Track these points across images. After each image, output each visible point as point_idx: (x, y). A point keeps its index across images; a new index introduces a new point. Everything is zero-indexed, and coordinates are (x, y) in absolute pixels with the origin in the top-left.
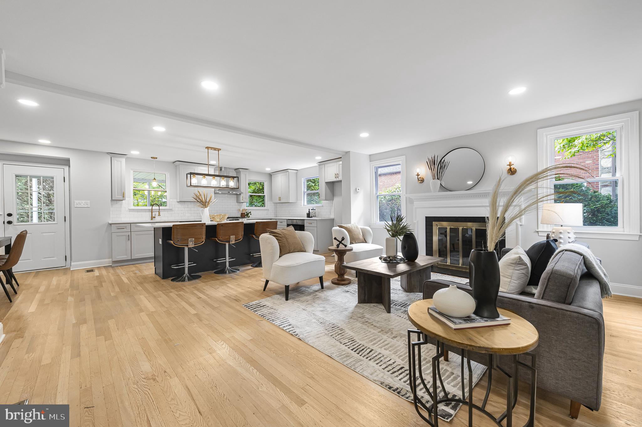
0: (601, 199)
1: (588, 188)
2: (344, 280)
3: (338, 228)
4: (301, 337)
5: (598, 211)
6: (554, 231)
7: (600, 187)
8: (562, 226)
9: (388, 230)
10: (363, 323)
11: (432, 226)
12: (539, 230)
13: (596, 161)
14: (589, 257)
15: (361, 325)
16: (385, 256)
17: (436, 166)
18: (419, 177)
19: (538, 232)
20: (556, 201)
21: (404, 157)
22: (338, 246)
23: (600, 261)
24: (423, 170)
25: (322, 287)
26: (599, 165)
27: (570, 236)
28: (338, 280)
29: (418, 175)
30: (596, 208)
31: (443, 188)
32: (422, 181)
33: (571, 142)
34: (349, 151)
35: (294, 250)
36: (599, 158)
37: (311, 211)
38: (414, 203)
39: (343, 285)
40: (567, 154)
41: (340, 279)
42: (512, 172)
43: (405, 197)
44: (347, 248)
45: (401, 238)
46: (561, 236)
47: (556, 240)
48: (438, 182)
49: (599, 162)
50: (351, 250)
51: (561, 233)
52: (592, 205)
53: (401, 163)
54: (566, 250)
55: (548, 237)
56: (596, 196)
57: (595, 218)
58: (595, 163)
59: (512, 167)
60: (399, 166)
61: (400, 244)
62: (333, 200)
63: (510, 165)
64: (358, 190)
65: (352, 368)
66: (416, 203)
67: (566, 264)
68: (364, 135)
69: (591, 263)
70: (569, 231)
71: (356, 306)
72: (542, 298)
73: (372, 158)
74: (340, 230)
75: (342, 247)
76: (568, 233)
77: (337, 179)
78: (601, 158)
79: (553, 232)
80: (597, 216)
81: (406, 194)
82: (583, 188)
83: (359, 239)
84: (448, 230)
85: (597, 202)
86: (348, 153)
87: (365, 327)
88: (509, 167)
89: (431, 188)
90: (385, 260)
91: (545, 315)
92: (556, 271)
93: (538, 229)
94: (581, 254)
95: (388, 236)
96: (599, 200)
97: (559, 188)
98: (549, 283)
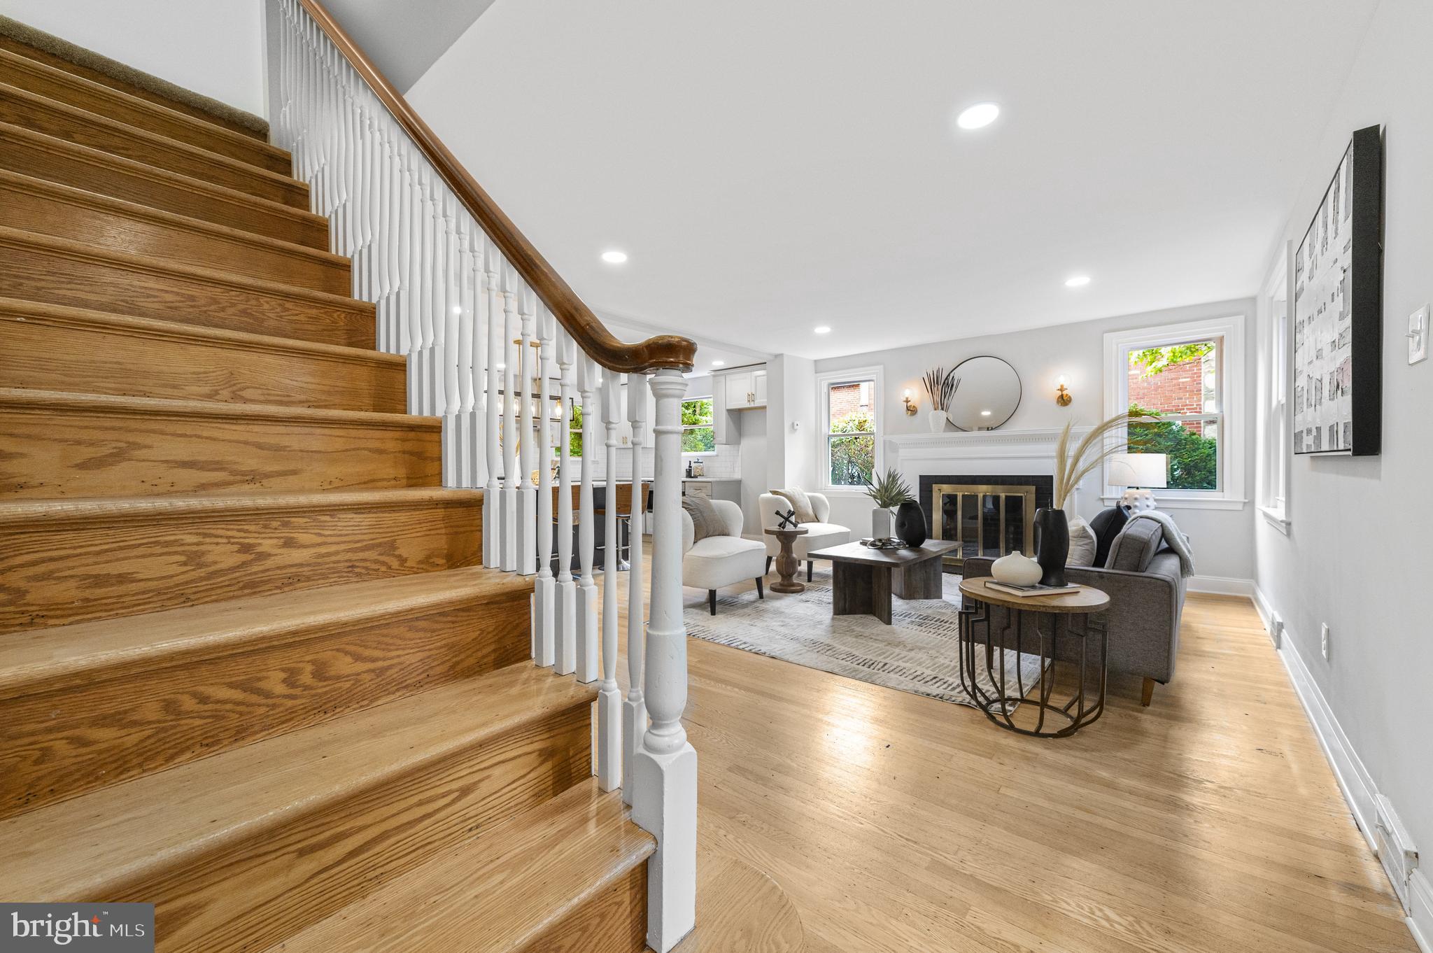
0: (1201, 447)
1: (1182, 429)
2: (793, 585)
3: (770, 495)
4: (773, 654)
5: (1196, 467)
6: (1127, 496)
7: (1202, 425)
8: (1138, 488)
9: (875, 497)
10: (856, 637)
11: (931, 491)
12: (1105, 497)
13: (1197, 379)
14: (1168, 525)
15: (854, 639)
16: (872, 539)
17: (940, 387)
18: (909, 404)
19: (1103, 499)
20: (1131, 450)
21: (881, 367)
22: (782, 525)
23: (1188, 538)
24: (915, 392)
25: (761, 596)
26: (1202, 385)
27: (1149, 504)
28: (781, 585)
29: (907, 401)
30: (1193, 461)
31: (952, 426)
32: (912, 411)
33: (1153, 352)
34: (782, 355)
35: (714, 532)
36: (1202, 371)
37: (693, 465)
38: (900, 450)
39: (793, 592)
40: (1150, 370)
41: (786, 583)
42: (1064, 400)
43: (882, 439)
44: (797, 529)
45: (895, 509)
46: (1137, 504)
47: (1129, 508)
48: (943, 414)
49: (1202, 378)
50: (806, 532)
51: (1136, 499)
52: (1186, 456)
53: (875, 378)
54: (1141, 517)
55: (1118, 503)
56: (1193, 442)
57: (1190, 479)
58: (1195, 381)
59: (1065, 393)
60: (872, 383)
61: (893, 520)
62: (739, 443)
63: (1061, 389)
64: (796, 427)
65: (870, 680)
66: (903, 453)
67: (1140, 529)
68: (822, 330)
69: (1170, 532)
70: (1147, 496)
71: (833, 619)
72: (1113, 568)
73: (819, 366)
74: (777, 499)
75: (789, 528)
76: (1147, 499)
77: (752, 405)
78: (1205, 373)
79: (1126, 499)
80: (1193, 476)
81: (885, 434)
82: (1174, 427)
83: (807, 515)
84: (960, 499)
85: (1194, 451)
86: (779, 356)
87: (860, 641)
88: (1060, 393)
89: (931, 425)
90: (873, 544)
91: (1117, 584)
92: (1130, 535)
93: (1103, 495)
94: (1158, 522)
95: (876, 507)
96: (1198, 449)
97: (1136, 428)
98: (1121, 550)
